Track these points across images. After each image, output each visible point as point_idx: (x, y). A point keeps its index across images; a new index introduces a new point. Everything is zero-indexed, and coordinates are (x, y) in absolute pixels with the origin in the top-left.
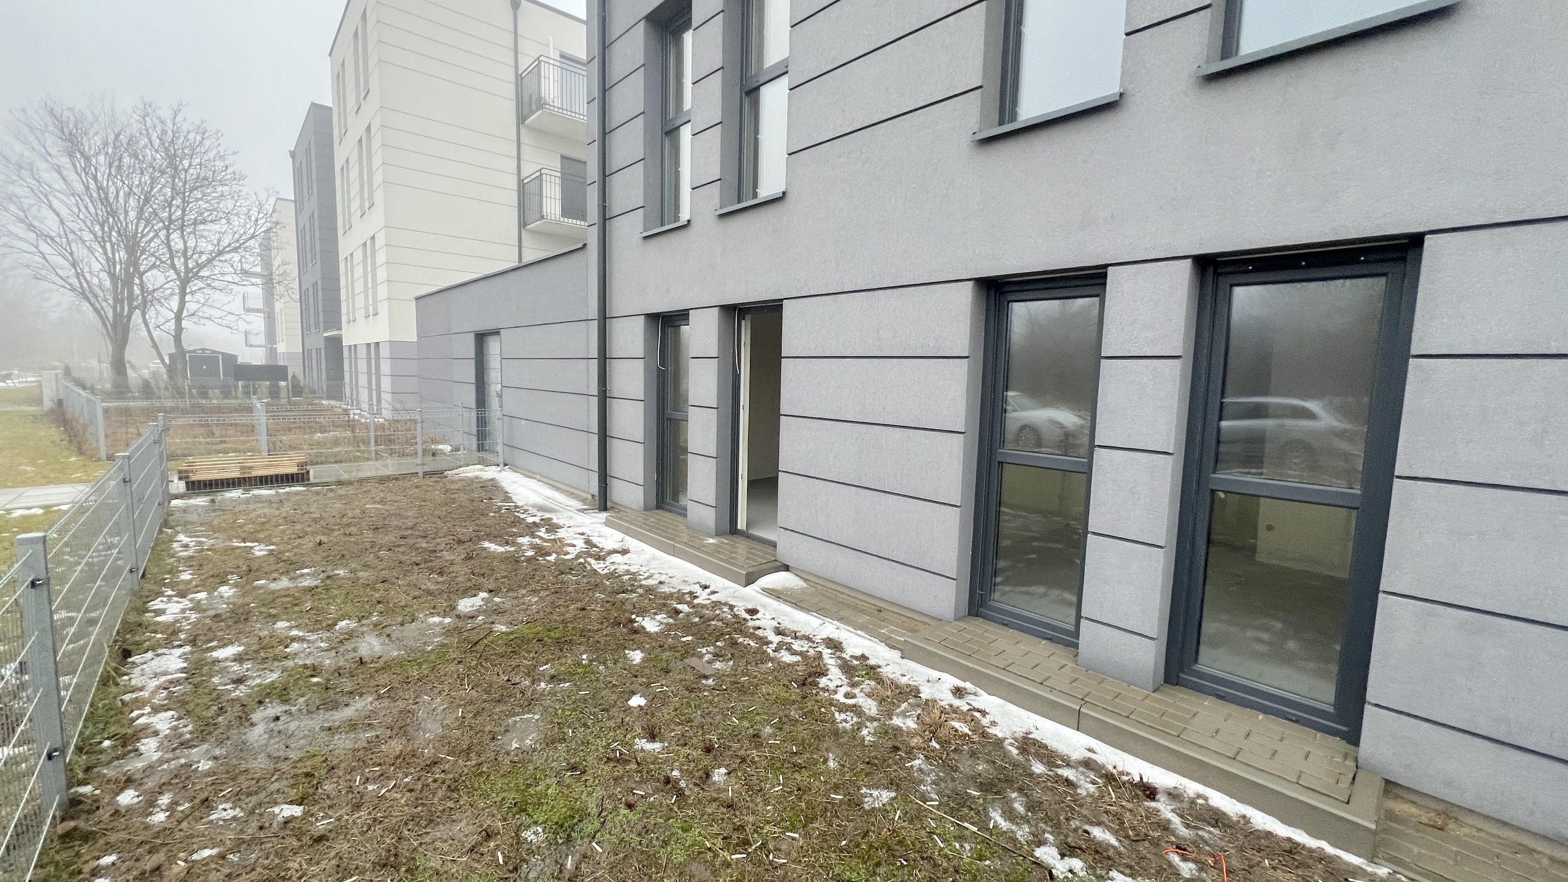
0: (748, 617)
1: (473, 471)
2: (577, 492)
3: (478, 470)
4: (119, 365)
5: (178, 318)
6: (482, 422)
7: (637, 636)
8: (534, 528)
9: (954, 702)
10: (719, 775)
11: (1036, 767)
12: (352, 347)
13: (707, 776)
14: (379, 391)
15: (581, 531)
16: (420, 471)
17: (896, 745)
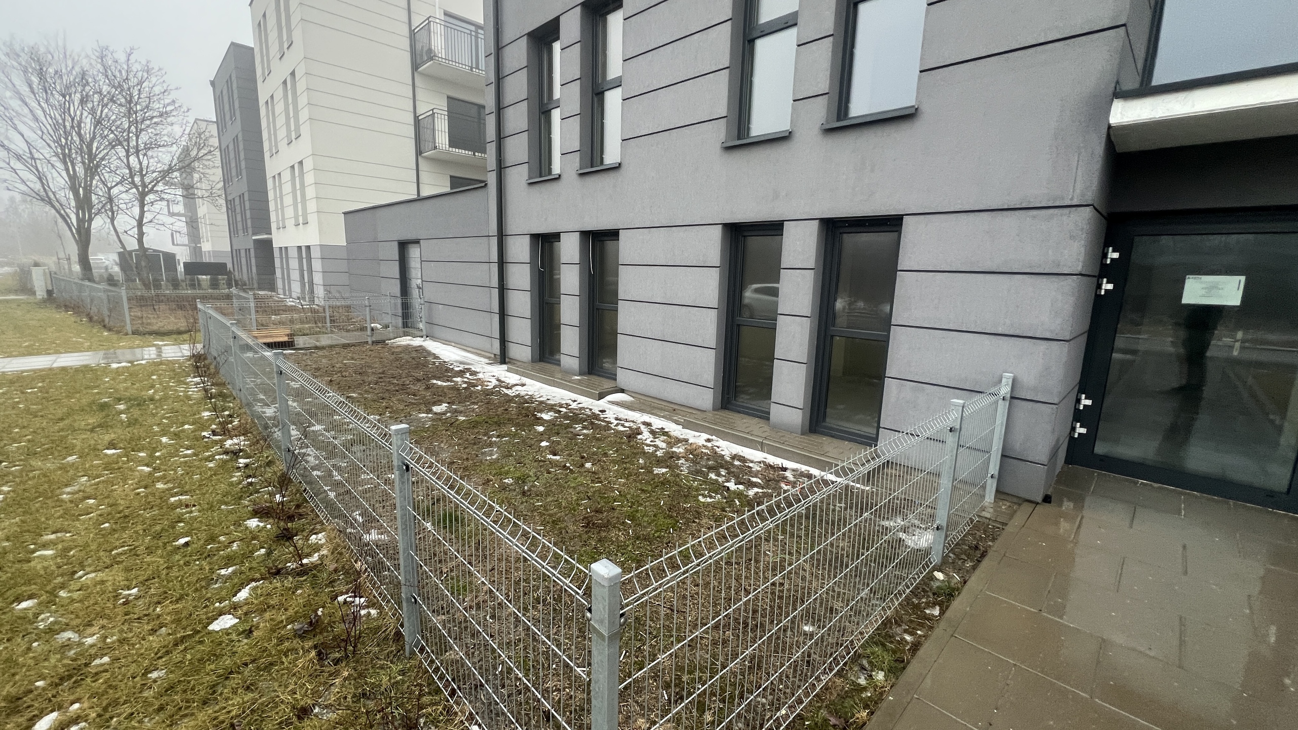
0: (600, 413)
1: (405, 341)
2: (483, 353)
3: (409, 340)
4: (84, 261)
5: (140, 224)
6: (406, 307)
7: (540, 421)
8: (461, 373)
9: (706, 444)
10: (588, 465)
11: (737, 463)
12: (283, 249)
13: (582, 465)
14: (311, 283)
15: (492, 374)
16: (370, 340)
17: (672, 456)
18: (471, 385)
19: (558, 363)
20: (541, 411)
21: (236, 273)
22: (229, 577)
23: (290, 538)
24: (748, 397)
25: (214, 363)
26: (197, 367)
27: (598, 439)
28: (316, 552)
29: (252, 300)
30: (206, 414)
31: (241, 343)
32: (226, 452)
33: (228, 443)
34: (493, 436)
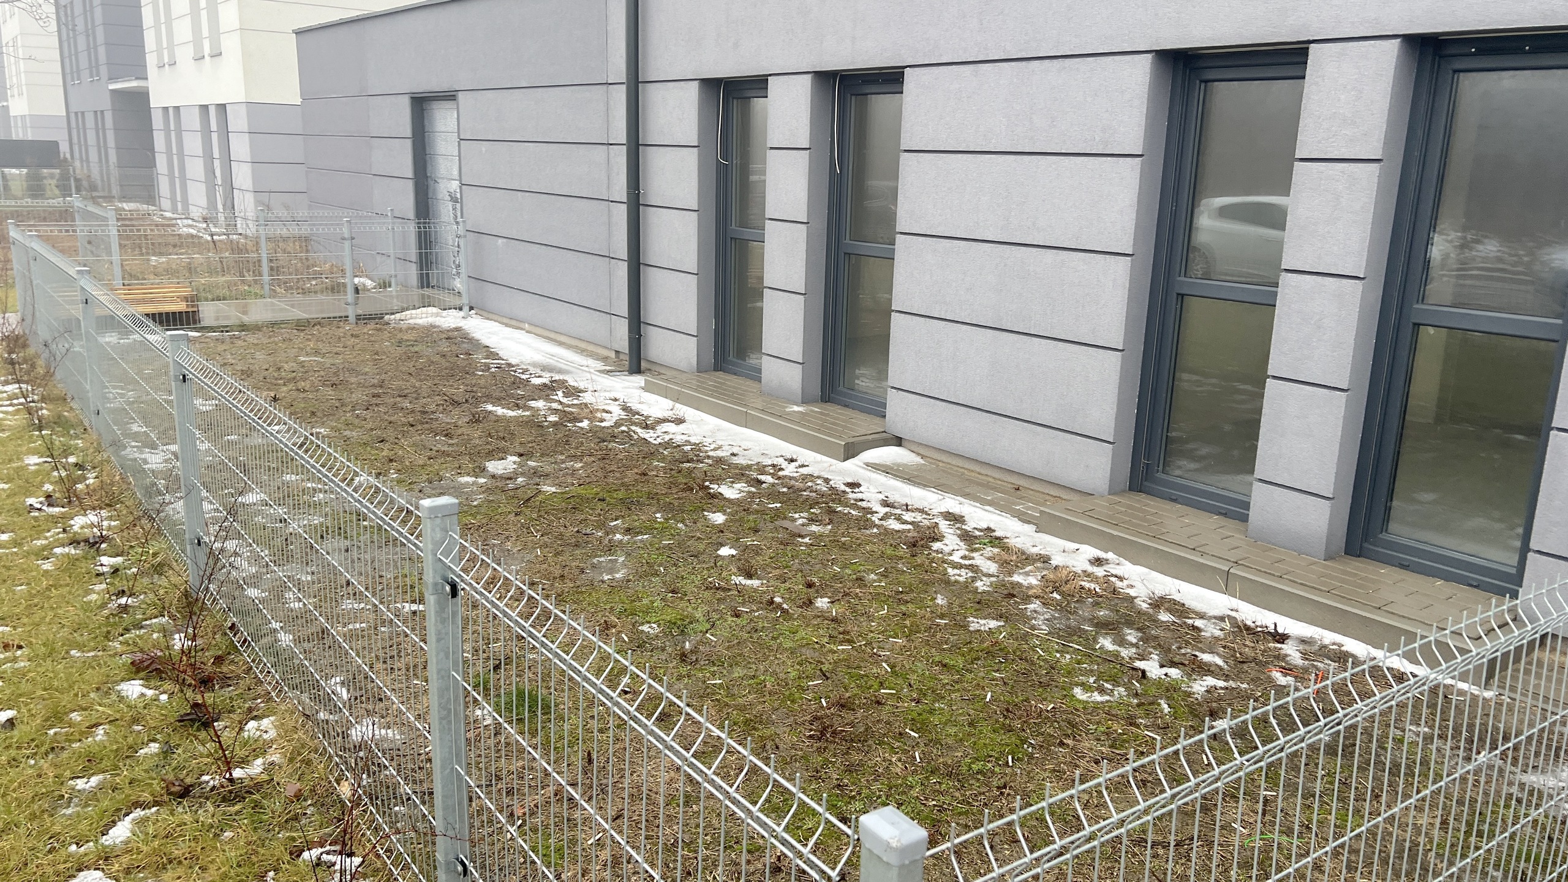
0: (848, 490)
1: (424, 317)
2: (591, 348)
3: (432, 315)
6: (426, 241)
7: (715, 501)
8: (546, 391)
9: (1090, 569)
10: (822, 603)
11: (1164, 617)
12: (171, 111)
13: (810, 602)
14: (230, 187)
15: (613, 395)
16: (351, 312)
17: (1012, 593)
18: (568, 417)
19: (755, 375)
20: (718, 480)
21: (77, 164)
22: (93, 796)
23: (207, 725)
24: (1192, 466)
25: (46, 355)
26: (12, 363)
27: (844, 547)
28: (257, 757)
29: (112, 222)
30: (33, 460)
31: (99, 312)
32: (74, 542)
33: (78, 523)
34: (614, 531)
